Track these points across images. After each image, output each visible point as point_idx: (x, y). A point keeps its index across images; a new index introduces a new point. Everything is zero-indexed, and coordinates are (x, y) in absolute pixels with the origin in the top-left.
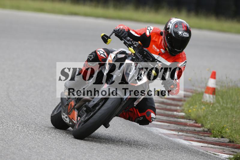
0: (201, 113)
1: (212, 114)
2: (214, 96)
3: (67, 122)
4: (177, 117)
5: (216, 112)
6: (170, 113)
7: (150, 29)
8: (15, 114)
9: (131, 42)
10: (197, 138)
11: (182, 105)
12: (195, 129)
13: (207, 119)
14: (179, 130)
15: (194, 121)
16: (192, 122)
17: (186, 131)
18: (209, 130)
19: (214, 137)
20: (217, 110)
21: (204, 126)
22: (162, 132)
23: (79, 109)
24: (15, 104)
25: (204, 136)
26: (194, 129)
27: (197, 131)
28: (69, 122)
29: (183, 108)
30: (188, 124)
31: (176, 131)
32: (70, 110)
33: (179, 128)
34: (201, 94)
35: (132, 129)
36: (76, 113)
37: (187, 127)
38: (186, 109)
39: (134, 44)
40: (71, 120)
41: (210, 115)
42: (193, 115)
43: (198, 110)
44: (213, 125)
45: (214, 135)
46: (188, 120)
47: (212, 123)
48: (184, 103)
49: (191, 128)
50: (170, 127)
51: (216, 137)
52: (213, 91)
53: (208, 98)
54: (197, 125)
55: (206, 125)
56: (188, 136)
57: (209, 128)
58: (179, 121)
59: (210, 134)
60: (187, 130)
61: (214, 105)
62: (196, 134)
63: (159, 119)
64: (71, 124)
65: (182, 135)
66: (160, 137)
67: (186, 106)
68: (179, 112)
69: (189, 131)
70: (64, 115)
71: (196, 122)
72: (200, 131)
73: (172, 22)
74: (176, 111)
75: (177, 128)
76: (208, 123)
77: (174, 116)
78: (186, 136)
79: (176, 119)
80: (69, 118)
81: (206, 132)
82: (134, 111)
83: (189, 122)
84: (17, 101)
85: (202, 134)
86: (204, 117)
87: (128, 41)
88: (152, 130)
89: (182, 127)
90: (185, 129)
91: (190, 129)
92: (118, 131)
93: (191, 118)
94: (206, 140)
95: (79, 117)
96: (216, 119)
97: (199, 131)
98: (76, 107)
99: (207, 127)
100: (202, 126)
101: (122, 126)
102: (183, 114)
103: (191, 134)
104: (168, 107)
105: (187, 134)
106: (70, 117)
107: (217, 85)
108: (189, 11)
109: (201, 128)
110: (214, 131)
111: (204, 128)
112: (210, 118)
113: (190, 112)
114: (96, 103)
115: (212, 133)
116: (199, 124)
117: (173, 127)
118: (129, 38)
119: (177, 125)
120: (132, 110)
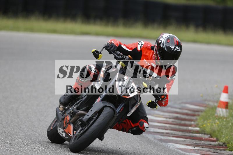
0: (215, 126)
1: (226, 128)
2: (228, 110)
3: (63, 136)
4: (192, 131)
5: (230, 126)
6: (185, 128)
7: (141, 44)
8: (36, 134)
9: (121, 56)
10: (213, 152)
11: (196, 120)
12: (211, 144)
13: (222, 133)
14: (195, 145)
15: (209, 135)
16: (207, 137)
17: (201, 146)
18: (224, 144)
19: (230, 151)
20: (230, 124)
21: (219, 140)
22: (178, 147)
23: (74, 123)
24: (35, 125)
25: (220, 150)
26: (209, 144)
27: (213, 145)
28: (66, 136)
29: (197, 122)
30: (203, 139)
31: (192, 146)
32: (66, 124)
33: (195, 143)
34: (214, 109)
35: (149, 145)
36: (72, 127)
37: (203, 142)
38: (200, 124)
39: (125, 58)
40: (67, 134)
41: (225, 129)
42: (208, 130)
43: (212, 125)
44: (228, 139)
45: (229, 149)
46: (203, 135)
47: (227, 137)
48: (198, 117)
49: (207, 143)
50: (186, 142)
51: (231, 151)
52: (226, 105)
53: (222, 112)
54: (212, 139)
55: (221, 139)
56: (204, 151)
57: (224, 142)
58: (194, 136)
59: (226, 148)
60: (203, 145)
61: (228, 119)
62: (212, 148)
63: (175, 134)
64: (67, 137)
65: (198, 150)
66: (177, 152)
67: (200, 121)
68: (193, 127)
69: (205, 146)
70: (60, 130)
71: (211, 136)
72: (216, 145)
73: (164, 37)
74: (190, 125)
75: (193, 143)
76: (223, 137)
77: (190, 131)
78: (202, 150)
79: (191, 134)
80: (65, 133)
81: (221, 146)
82: (127, 122)
83: (203, 136)
84: (36, 122)
85: (217, 148)
86: (219, 131)
87: (119, 55)
88: (168, 146)
89: (197, 142)
90: (200, 143)
91: (205, 143)
92: (135, 148)
93: (206, 132)
94: (222, 154)
95: (74, 131)
96: (231, 133)
97: (214, 145)
98: (71, 121)
99: (222, 141)
100: (217, 140)
101: (139, 143)
102: (198, 129)
103: (206, 148)
104: (183, 122)
105: (203, 149)
106: (66, 131)
107: (229, 99)
108: (197, 26)
109: (217, 142)
110: (230, 145)
111: (220, 142)
112: (224, 132)
113: (205, 127)
114: (90, 117)
115: (228, 147)
116: (214, 138)
117: (188, 142)
118: (119, 53)
119: (192, 139)
120: (125, 122)
